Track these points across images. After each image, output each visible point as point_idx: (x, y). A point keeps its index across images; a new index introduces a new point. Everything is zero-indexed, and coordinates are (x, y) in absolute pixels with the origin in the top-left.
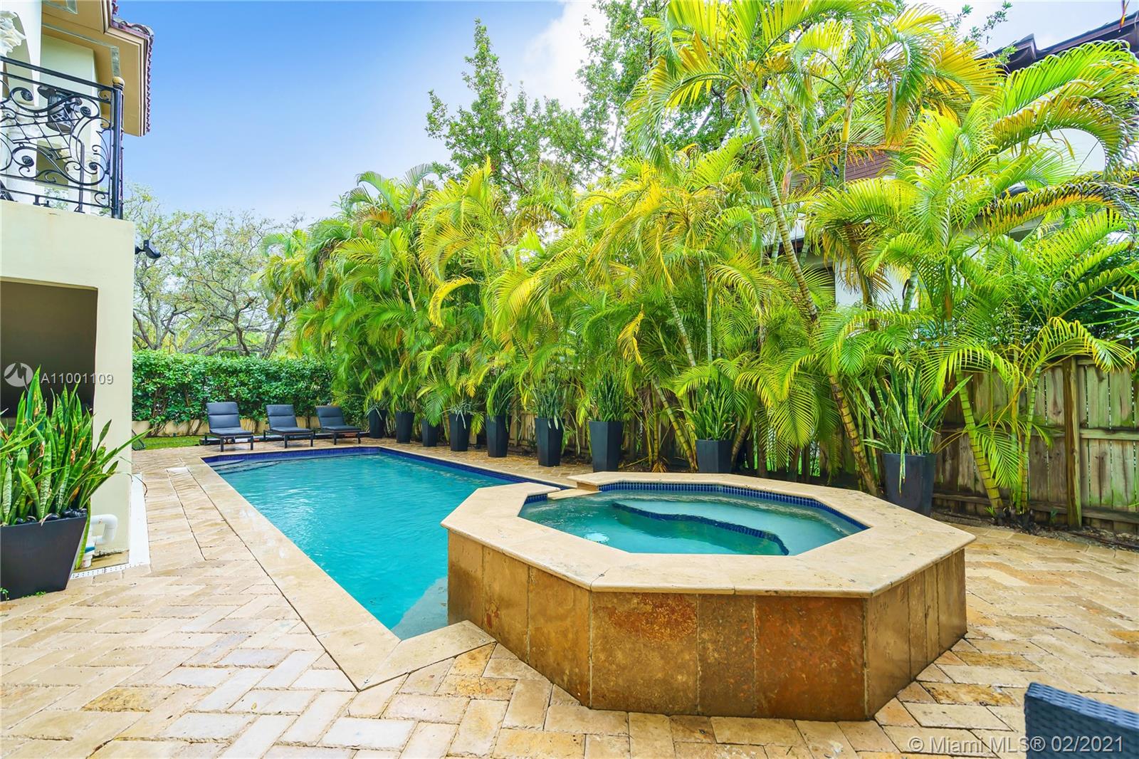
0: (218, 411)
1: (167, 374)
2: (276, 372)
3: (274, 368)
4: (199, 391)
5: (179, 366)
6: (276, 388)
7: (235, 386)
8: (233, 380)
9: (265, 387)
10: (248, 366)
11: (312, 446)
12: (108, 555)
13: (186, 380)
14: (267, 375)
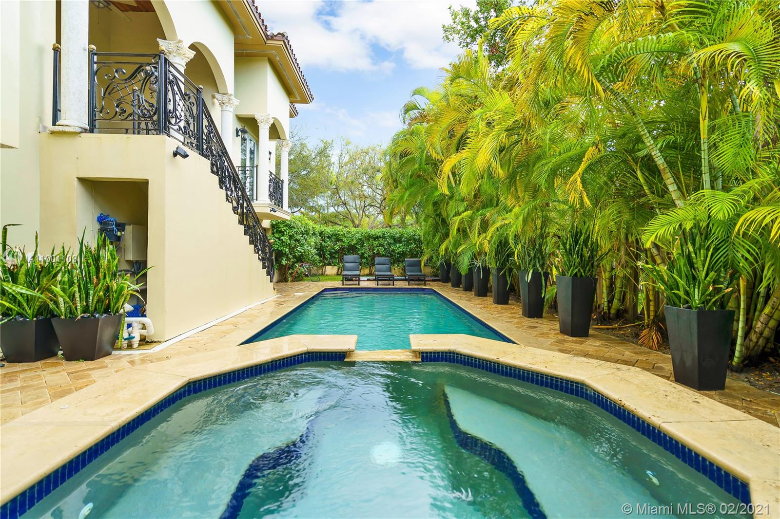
0: (349, 261)
1: (344, 239)
2: (400, 238)
3: (398, 235)
4: (359, 250)
5: (350, 235)
6: (399, 247)
7: (377, 246)
8: (376, 243)
9: (393, 247)
10: (384, 234)
11: (393, 285)
12: (155, 342)
13: (353, 243)
14: (395, 240)
